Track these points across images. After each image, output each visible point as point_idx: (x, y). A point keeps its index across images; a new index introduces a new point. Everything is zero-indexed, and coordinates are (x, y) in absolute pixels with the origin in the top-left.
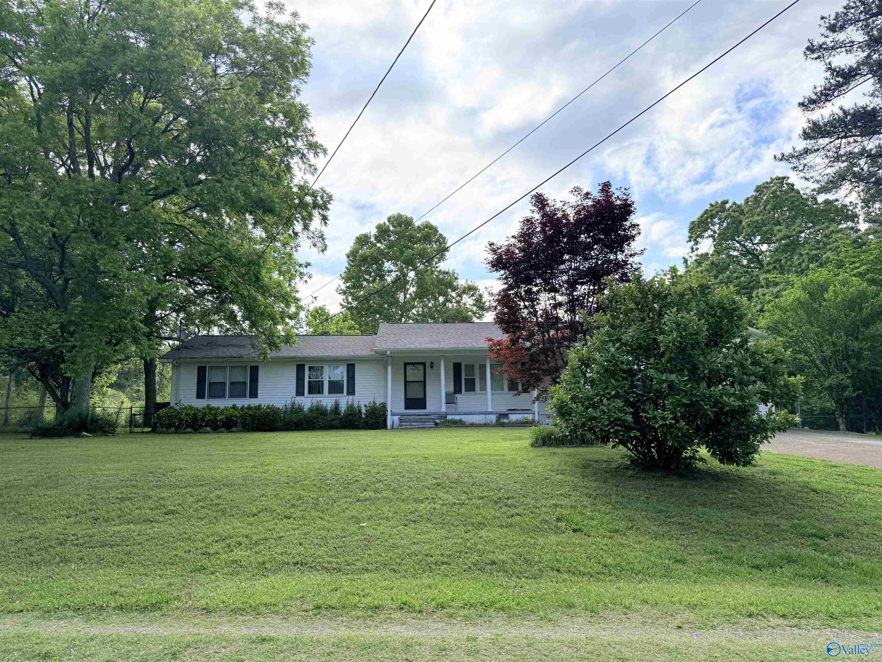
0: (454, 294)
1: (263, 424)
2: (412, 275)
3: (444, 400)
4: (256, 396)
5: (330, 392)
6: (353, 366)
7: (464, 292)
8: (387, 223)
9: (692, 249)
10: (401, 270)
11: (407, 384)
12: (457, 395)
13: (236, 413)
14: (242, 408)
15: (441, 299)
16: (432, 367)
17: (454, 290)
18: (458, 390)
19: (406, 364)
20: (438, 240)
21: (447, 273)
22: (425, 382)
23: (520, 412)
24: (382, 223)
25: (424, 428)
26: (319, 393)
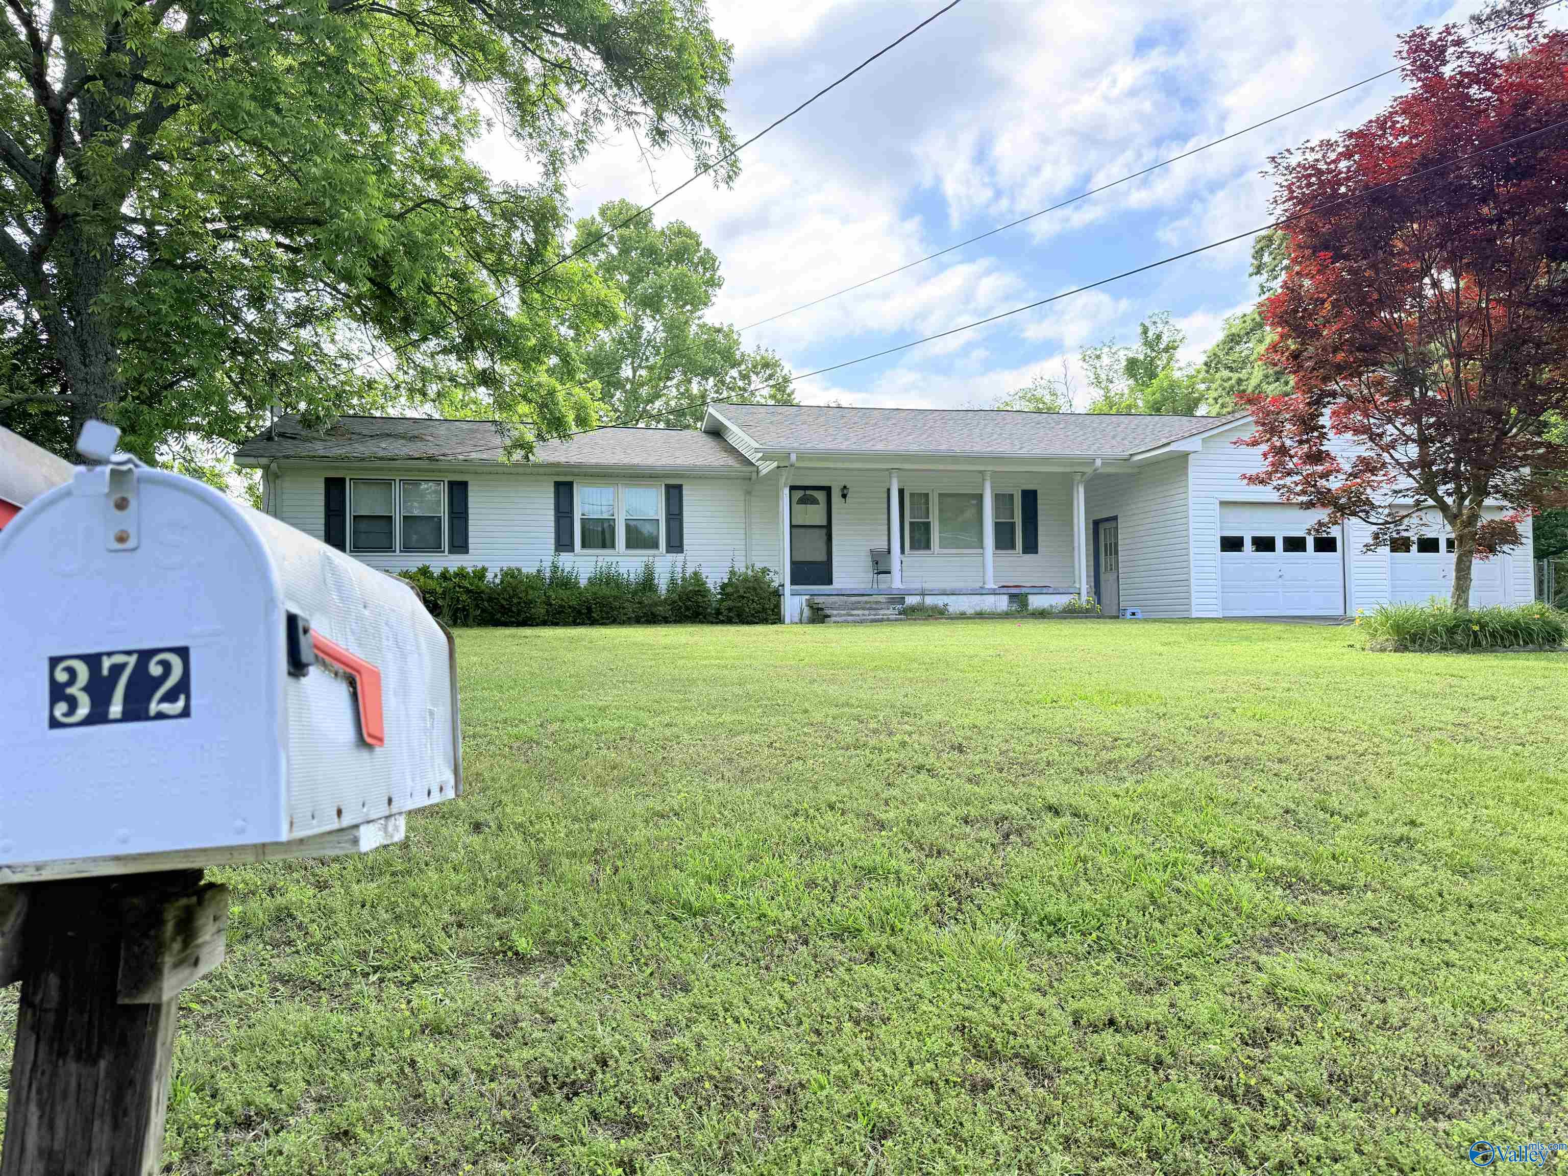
0: (735, 373)
1: (505, 610)
2: (650, 328)
4: (465, 550)
5: (628, 546)
6: (679, 488)
7: (753, 370)
8: (599, 219)
9: (1262, 287)
14: (444, 576)
16: (844, 496)
17: (734, 366)
19: (791, 489)
20: (702, 261)
21: (719, 331)
22: (828, 527)
24: (588, 217)
25: (882, 620)
26: (604, 546)
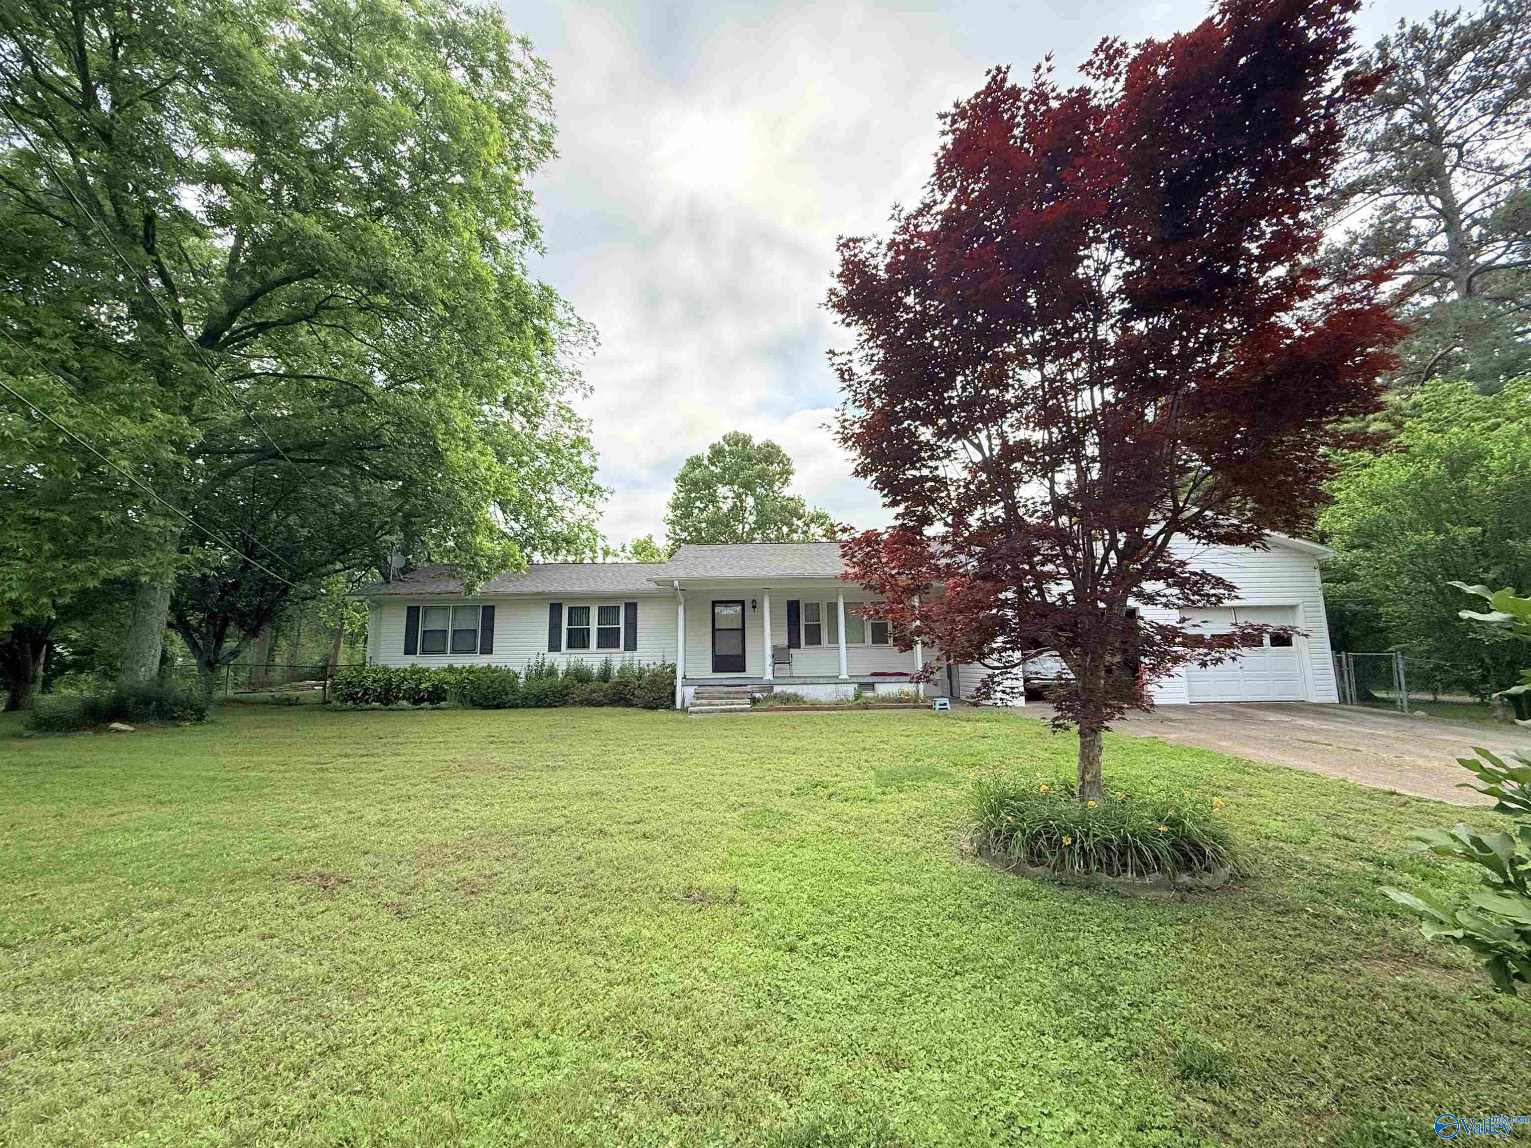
0: (800, 523)
2: (750, 501)
3: (769, 660)
4: (490, 652)
5: (599, 646)
6: (635, 604)
7: (812, 521)
8: (722, 443)
10: (738, 496)
11: (717, 633)
12: (792, 651)
13: (451, 679)
15: (785, 529)
16: (754, 607)
17: (799, 519)
18: (794, 643)
19: (715, 603)
20: (781, 462)
21: (792, 499)
22: (743, 629)
23: (894, 679)
24: (716, 442)
25: (730, 710)
26: (584, 647)
